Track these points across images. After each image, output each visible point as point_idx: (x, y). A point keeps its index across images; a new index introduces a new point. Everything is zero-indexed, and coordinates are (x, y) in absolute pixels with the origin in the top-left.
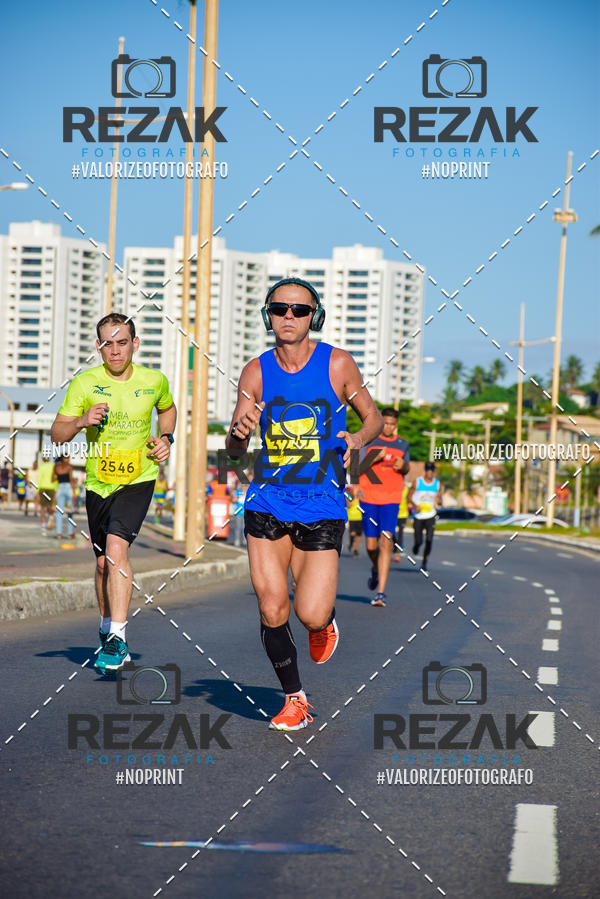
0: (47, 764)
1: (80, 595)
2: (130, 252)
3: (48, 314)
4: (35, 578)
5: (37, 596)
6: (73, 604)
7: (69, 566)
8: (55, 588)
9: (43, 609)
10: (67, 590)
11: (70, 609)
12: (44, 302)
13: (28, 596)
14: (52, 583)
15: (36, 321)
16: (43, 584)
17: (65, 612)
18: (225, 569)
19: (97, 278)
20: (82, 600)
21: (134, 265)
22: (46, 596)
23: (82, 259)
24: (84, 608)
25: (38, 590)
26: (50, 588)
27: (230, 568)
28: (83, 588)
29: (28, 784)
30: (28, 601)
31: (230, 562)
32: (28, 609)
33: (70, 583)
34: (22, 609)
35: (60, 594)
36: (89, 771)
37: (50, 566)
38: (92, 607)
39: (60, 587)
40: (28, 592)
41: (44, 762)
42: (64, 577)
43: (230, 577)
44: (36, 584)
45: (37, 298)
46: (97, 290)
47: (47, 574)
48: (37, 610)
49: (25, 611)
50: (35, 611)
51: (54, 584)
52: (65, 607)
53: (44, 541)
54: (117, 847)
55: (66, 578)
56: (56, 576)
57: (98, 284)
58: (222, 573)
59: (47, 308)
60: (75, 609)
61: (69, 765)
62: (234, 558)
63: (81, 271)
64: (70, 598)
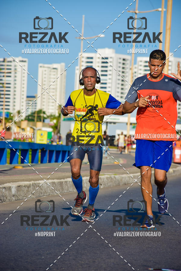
0: (112, 239)
1: (121, 180)
2: (139, 59)
3: (110, 81)
4: (106, 174)
5: (107, 180)
6: (119, 183)
7: (117, 170)
8: (113, 177)
9: (109, 184)
10: (117, 178)
11: (118, 185)
12: (109, 77)
13: (103, 180)
14: (112, 176)
15: (106, 84)
16: (109, 176)
17: (116, 186)
18: (172, 172)
19: (127, 68)
20: (122, 182)
21: (140, 63)
22: (110, 180)
23: (122, 61)
24: (123, 185)
25: (107, 178)
26: (111, 177)
27: (174, 171)
28: (122, 178)
29: (106, 246)
30: (104, 182)
31: (174, 169)
32: (104, 185)
33: (118, 176)
34: (101, 185)
35: (115, 179)
36: (127, 242)
37: (111, 169)
38: (125, 184)
39: (114, 177)
40: (103, 179)
41: (111, 239)
42: (116, 173)
43: (174, 175)
44: (106, 176)
45: (106, 75)
46: (127, 72)
47: (110, 173)
48: (107, 185)
49: (103, 185)
50: (106, 185)
51: (113, 176)
52: (116, 184)
53: (108, 161)
54: (138, 269)
55: (117, 174)
56: (112, 173)
57: (128, 70)
58: (171, 173)
59: (110, 79)
60: (120, 185)
61: (120, 240)
62: (176, 168)
63: (122, 66)
64: (118, 181)
